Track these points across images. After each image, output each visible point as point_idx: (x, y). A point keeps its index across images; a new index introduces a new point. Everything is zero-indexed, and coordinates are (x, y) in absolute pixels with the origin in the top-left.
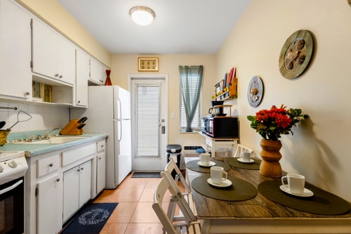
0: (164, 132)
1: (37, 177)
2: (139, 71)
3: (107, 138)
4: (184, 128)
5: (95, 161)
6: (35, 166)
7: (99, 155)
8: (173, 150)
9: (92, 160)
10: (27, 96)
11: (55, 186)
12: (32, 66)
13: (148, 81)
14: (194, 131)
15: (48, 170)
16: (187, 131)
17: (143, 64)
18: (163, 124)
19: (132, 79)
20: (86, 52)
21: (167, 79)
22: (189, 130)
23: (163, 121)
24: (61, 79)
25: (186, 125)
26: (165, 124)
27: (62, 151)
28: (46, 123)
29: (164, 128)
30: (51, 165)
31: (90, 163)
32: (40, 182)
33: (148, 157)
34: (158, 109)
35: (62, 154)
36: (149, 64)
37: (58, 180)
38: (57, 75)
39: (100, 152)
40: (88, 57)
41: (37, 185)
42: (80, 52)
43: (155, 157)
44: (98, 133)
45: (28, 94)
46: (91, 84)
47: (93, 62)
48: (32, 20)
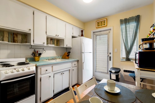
0: (110, 60)
1: (41, 74)
2: (97, 28)
3: (78, 61)
4: (124, 58)
5: (71, 71)
6: (40, 70)
7: (73, 68)
8: (113, 71)
9: (69, 70)
10: (44, 44)
11: (49, 79)
12: (46, 33)
13: (102, 33)
14: (131, 61)
15: (45, 72)
16: (126, 60)
17: (99, 24)
18: (110, 55)
19: (94, 32)
20: (71, 24)
21: (112, 30)
22: (128, 59)
23: (110, 53)
24: (58, 37)
25: (125, 56)
26: (111, 55)
27: (53, 65)
28: (57, 53)
29: (110, 57)
30: (47, 70)
31: (68, 71)
32: (42, 76)
33: (102, 72)
34: (107, 47)
35: (53, 66)
36: (101, 23)
37: (50, 77)
38: (56, 35)
39: (74, 67)
40: (72, 26)
41: (41, 77)
42: (67, 25)
43: (105, 73)
44: (74, 58)
45: (44, 43)
46: (73, 37)
47: (74, 28)
48: (46, 16)
